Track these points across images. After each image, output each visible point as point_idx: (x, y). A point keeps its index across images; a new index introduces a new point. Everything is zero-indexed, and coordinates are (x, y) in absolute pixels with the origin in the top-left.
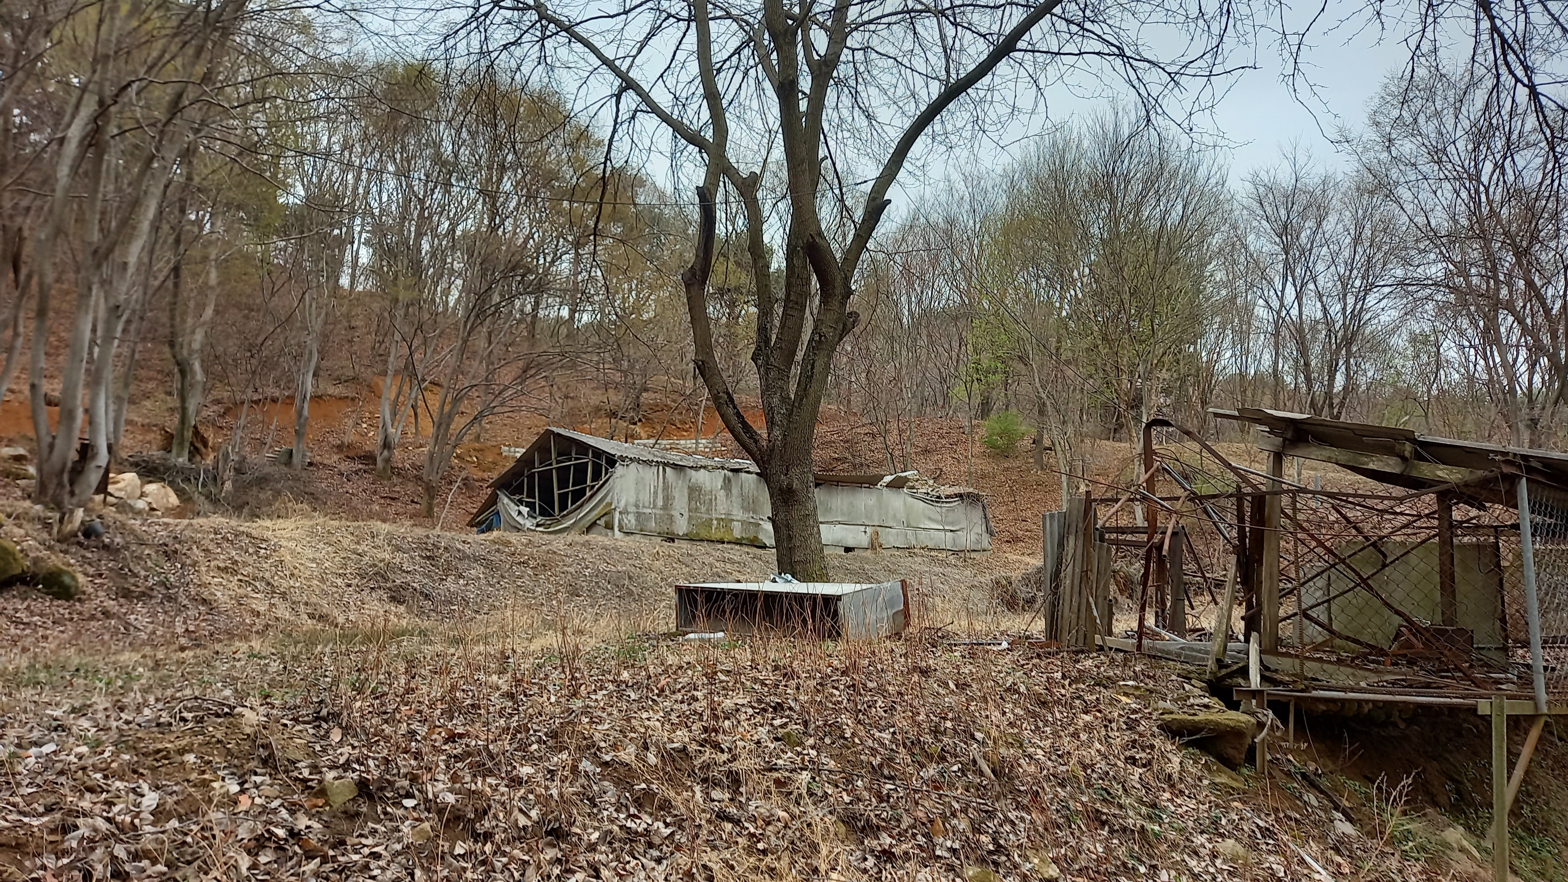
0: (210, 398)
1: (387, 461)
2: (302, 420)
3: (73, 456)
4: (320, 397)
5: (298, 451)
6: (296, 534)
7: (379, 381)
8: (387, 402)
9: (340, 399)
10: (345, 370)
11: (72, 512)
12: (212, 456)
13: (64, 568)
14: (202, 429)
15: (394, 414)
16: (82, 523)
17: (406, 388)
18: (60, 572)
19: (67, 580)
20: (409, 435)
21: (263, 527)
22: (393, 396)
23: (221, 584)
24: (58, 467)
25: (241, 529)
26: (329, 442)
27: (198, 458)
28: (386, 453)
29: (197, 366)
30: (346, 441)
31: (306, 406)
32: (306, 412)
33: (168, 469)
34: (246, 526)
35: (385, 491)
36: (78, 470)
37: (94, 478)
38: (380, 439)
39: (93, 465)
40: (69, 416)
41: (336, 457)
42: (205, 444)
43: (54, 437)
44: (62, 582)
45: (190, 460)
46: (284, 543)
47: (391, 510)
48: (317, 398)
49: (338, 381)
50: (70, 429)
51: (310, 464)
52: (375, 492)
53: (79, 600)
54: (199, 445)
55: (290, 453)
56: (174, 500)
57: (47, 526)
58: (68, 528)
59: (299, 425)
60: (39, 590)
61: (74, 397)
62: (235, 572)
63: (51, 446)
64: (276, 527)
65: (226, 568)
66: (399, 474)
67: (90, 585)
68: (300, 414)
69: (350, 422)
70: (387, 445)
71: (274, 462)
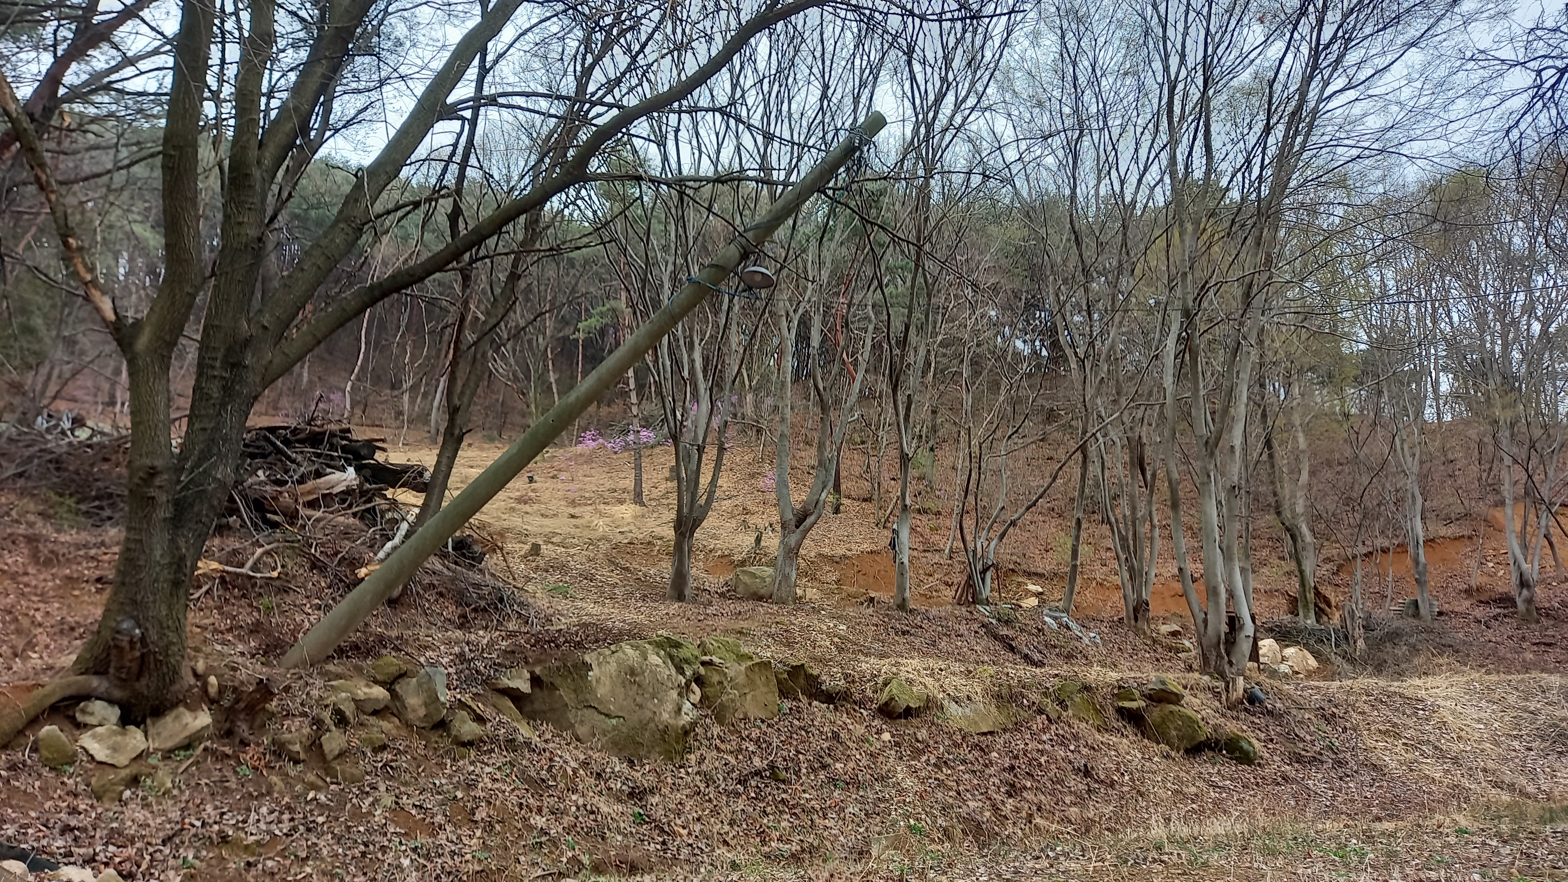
0: (1321, 557)
1: (1529, 601)
2: (1421, 568)
3: (1224, 628)
4: (1432, 540)
5: (1423, 601)
6: (1453, 692)
7: (1498, 514)
8: (1514, 535)
9: (1455, 539)
10: (1452, 507)
11: (1234, 680)
12: (1337, 615)
13: (1240, 733)
14: (1322, 589)
15: (1525, 547)
16: (1245, 691)
17: (1532, 517)
18: (1238, 738)
19: (1245, 746)
20: (1548, 569)
21: (1414, 685)
22: (1518, 526)
23: (1386, 749)
24: (1215, 640)
25: (1392, 689)
26: (1455, 588)
27: (1325, 619)
28: (1525, 592)
29: (1305, 529)
30: (1473, 583)
31: (1421, 551)
32: (1422, 559)
33: (1301, 631)
34: (1395, 686)
35: (1537, 637)
36: (1231, 640)
37: (1245, 647)
38: (1514, 579)
39: (1242, 635)
40: (1213, 592)
41: (1467, 603)
42: (1329, 604)
43: (1206, 614)
44: (1242, 747)
45: (1318, 621)
46: (1440, 702)
47: (1550, 658)
48: (1430, 542)
49: (1449, 521)
50: (1217, 604)
51: (1440, 614)
52: (1524, 638)
53: (1259, 765)
54: (1323, 606)
55: (1416, 603)
56: (1313, 663)
57: (1217, 695)
58: (1234, 696)
59: (1419, 573)
60: (1224, 756)
61: (1215, 575)
62: (1397, 736)
63: (1205, 621)
64: (1428, 685)
65: (1387, 731)
66: (1548, 615)
67: (1265, 750)
68: (1417, 562)
69: (1474, 564)
70: (1524, 583)
71: (1401, 615)
